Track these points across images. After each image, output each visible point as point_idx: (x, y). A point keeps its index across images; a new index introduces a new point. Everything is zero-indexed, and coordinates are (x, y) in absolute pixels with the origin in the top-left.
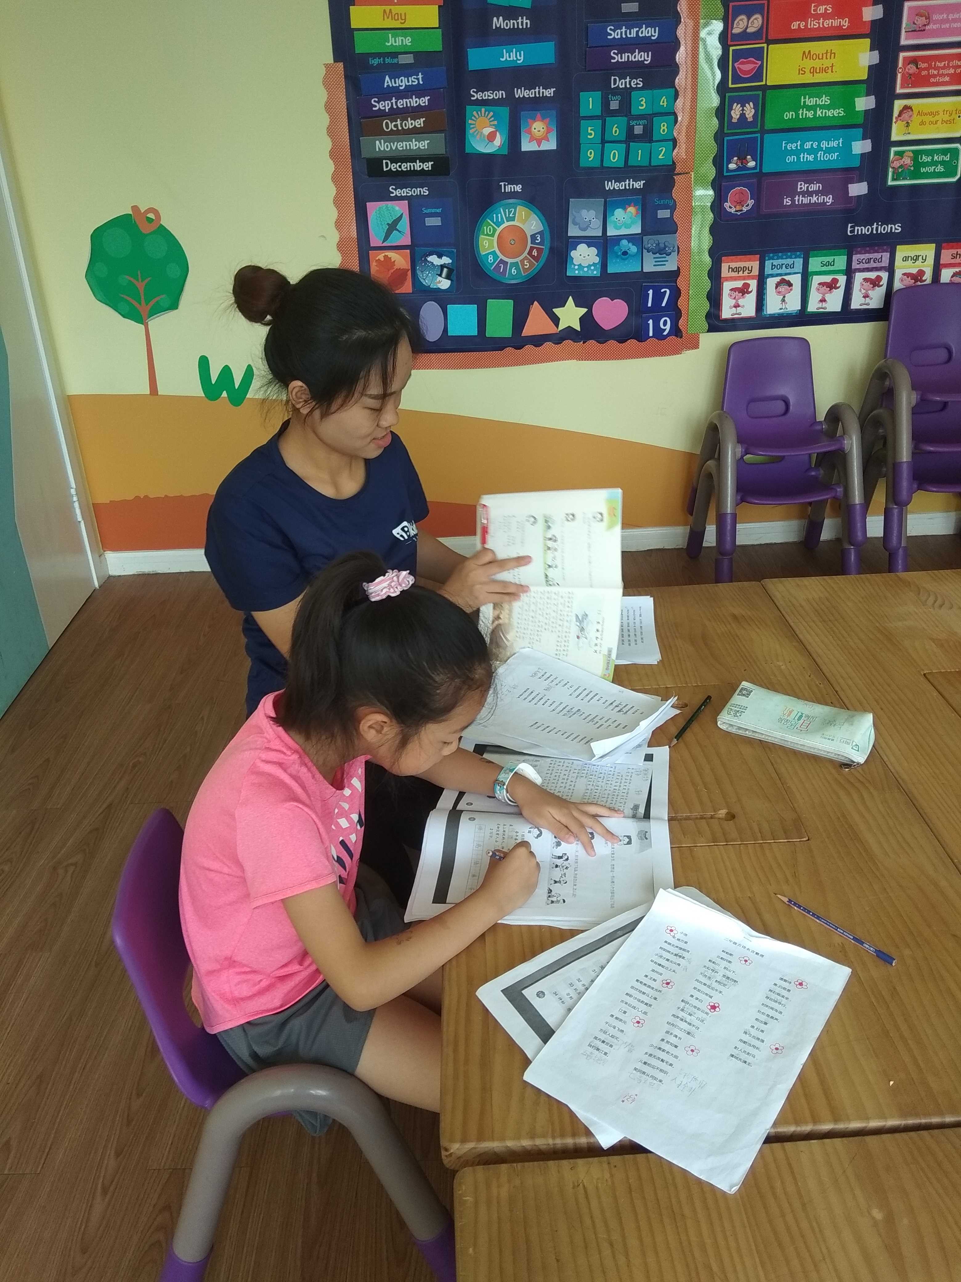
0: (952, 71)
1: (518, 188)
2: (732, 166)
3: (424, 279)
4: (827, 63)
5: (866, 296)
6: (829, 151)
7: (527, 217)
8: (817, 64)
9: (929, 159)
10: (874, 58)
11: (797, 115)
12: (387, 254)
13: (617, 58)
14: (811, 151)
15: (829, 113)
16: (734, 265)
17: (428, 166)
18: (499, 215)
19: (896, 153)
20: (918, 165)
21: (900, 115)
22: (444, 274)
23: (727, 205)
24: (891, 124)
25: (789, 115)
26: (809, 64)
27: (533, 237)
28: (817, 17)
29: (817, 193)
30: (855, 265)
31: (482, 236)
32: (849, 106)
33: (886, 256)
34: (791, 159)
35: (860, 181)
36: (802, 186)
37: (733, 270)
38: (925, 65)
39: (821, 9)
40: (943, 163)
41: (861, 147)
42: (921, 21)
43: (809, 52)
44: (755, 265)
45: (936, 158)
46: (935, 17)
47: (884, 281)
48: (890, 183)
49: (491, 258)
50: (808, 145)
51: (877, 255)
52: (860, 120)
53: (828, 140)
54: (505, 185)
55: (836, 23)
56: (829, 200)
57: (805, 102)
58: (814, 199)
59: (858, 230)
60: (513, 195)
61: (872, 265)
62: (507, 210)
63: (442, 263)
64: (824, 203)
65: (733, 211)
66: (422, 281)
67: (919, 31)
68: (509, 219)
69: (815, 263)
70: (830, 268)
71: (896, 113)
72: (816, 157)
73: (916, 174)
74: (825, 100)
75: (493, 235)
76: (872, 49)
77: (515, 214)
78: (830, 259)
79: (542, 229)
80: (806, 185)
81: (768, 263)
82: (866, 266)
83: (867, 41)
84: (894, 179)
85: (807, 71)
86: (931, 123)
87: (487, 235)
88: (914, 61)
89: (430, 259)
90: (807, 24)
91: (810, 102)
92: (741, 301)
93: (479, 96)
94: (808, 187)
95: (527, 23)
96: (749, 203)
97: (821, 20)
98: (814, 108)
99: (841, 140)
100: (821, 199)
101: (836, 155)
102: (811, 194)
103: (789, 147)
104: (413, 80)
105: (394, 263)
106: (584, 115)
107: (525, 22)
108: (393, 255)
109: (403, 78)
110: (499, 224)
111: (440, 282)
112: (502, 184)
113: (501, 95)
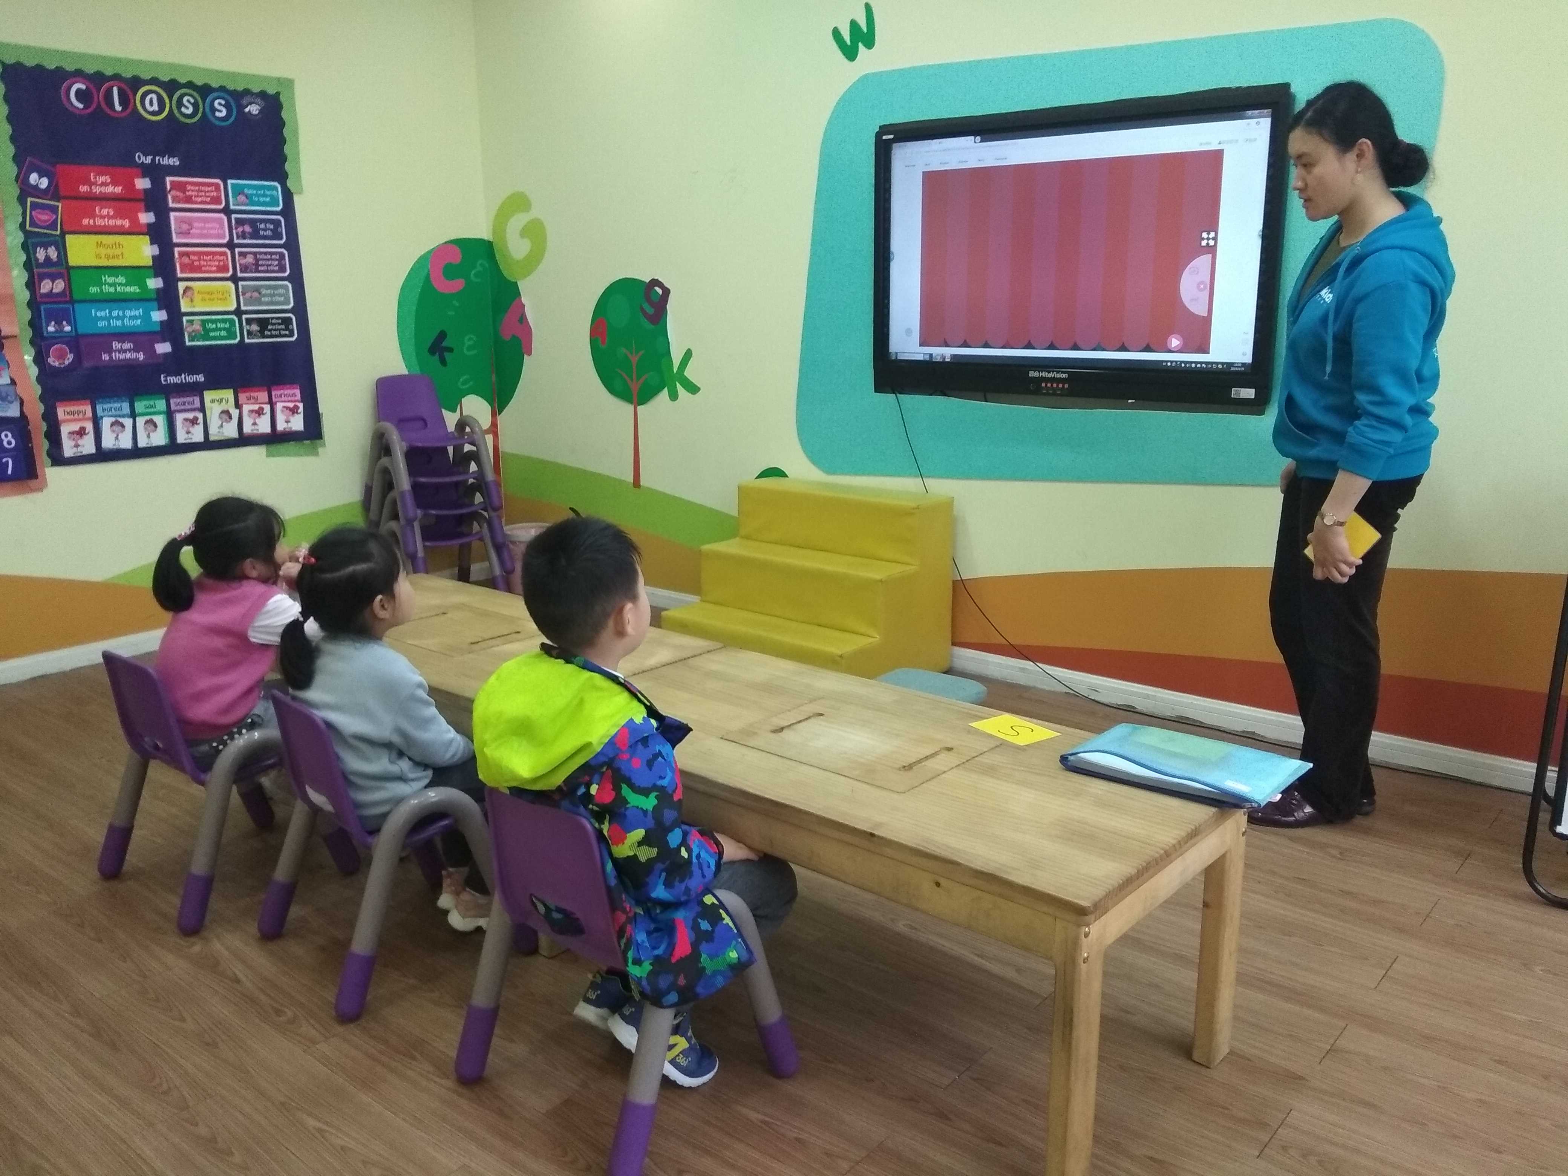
0: (217, 263)
2: (51, 329)
4: (118, 252)
5: (188, 432)
6: (132, 318)
8: (110, 252)
9: (214, 326)
10: (155, 250)
11: (101, 290)
14: (118, 318)
15: (128, 289)
16: (68, 409)
19: (188, 321)
20: (207, 331)
21: (185, 292)
23: (50, 360)
24: (179, 298)
25: (94, 290)
26: (103, 251)
28: (103, 217)
29: (130, 350)
30: (173, 407)
32: (143, 286)
33: (197, 400)
34: (101, 324)
35: (164, 341)
36: (116, 345)
37: (68, 413)
38: (196, 258)
39: (105, 212)
40: (224, 329)
41: (159, 316)
42: (185, 227)
43: (101, 242)
44: (88, 409)
45: (219, 325)
46: (196, 225)
47: (201, 420)
48: (188, 343)
50: (115, 313)
51: (190, 399)
52: (153, 296)
53: (131, 310)
55: (119, 222)
56: (141, 356)
57: (105, 280)
58: (128, 355)
59: (170, 380)
61: (187, 407)
64: (137, 359)
65: (57, 364)
67: (187, 234)
69: (140, 406)
70: (152, 410)
71: (181, 292)
72: (123, 323)
73: (206, 337)
74: (121, 279)
76: (152, 244)
78: (152, 403)
80: (120, 345)
81: (99, 408)
82: (183, 407)
83: (147, 238)
84: (189, 341)
85: (103, 256)
86: (210, 299)
88: (187, 254)
90: (94, 220)
91: (110, 280)
92: (80, 442)
94: (121, 346)
96: (70, 358)
97: (106, 220)
98: (114, 285)
99: (141, 310)
100: (134, 355)
101: (139, 321)
102: (125, 351)
103: (98, 314)
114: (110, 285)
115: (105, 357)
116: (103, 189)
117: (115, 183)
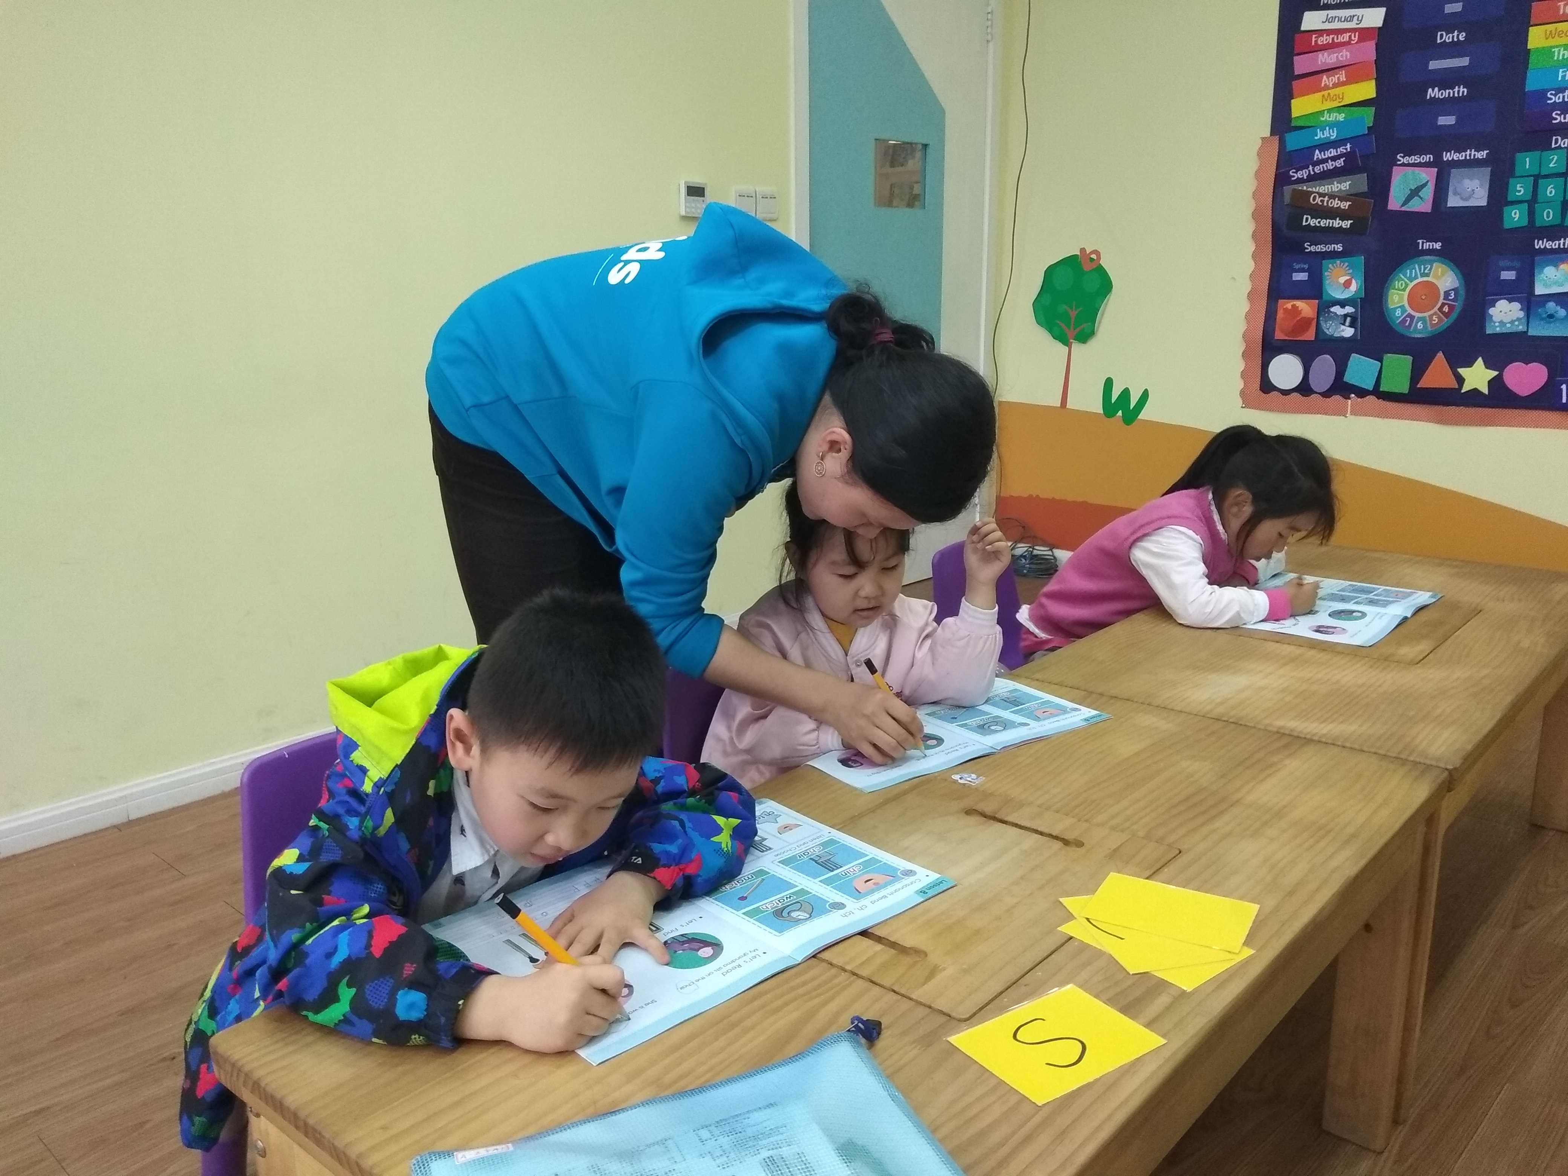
1: (1438, 246)
3: (1328, 329)
7: (1443, 274)
12: (1295, 303)
13: (1559, 118)
17: (1346, 224)
18: (1414, 271)
22: (1347, 323)
27: (1447, 294)
31: (1393, 291)
49: (1398, 313)
54: (1423, 243)
60: (1431, 252)
62: (1422, 267)
63: (1346, 313)
66: (1326, 330)
68: (1422, 275)
75: (1404, 290)
77: (1430, 269)
79: (1456, 284)
87: (1399, 290)
89: (1332, 309)
93: (1406, 160)
95: (1463, 92)
104: (1341, 150)
105: (1300, 312)
106: (1517, 174)
107: (1462, 91)
108: (1301, 304)
109: (1332, 150)
110: (1411, 280)
111: (1343, 331)
112: (1420, 241)
113: (1430, 158)
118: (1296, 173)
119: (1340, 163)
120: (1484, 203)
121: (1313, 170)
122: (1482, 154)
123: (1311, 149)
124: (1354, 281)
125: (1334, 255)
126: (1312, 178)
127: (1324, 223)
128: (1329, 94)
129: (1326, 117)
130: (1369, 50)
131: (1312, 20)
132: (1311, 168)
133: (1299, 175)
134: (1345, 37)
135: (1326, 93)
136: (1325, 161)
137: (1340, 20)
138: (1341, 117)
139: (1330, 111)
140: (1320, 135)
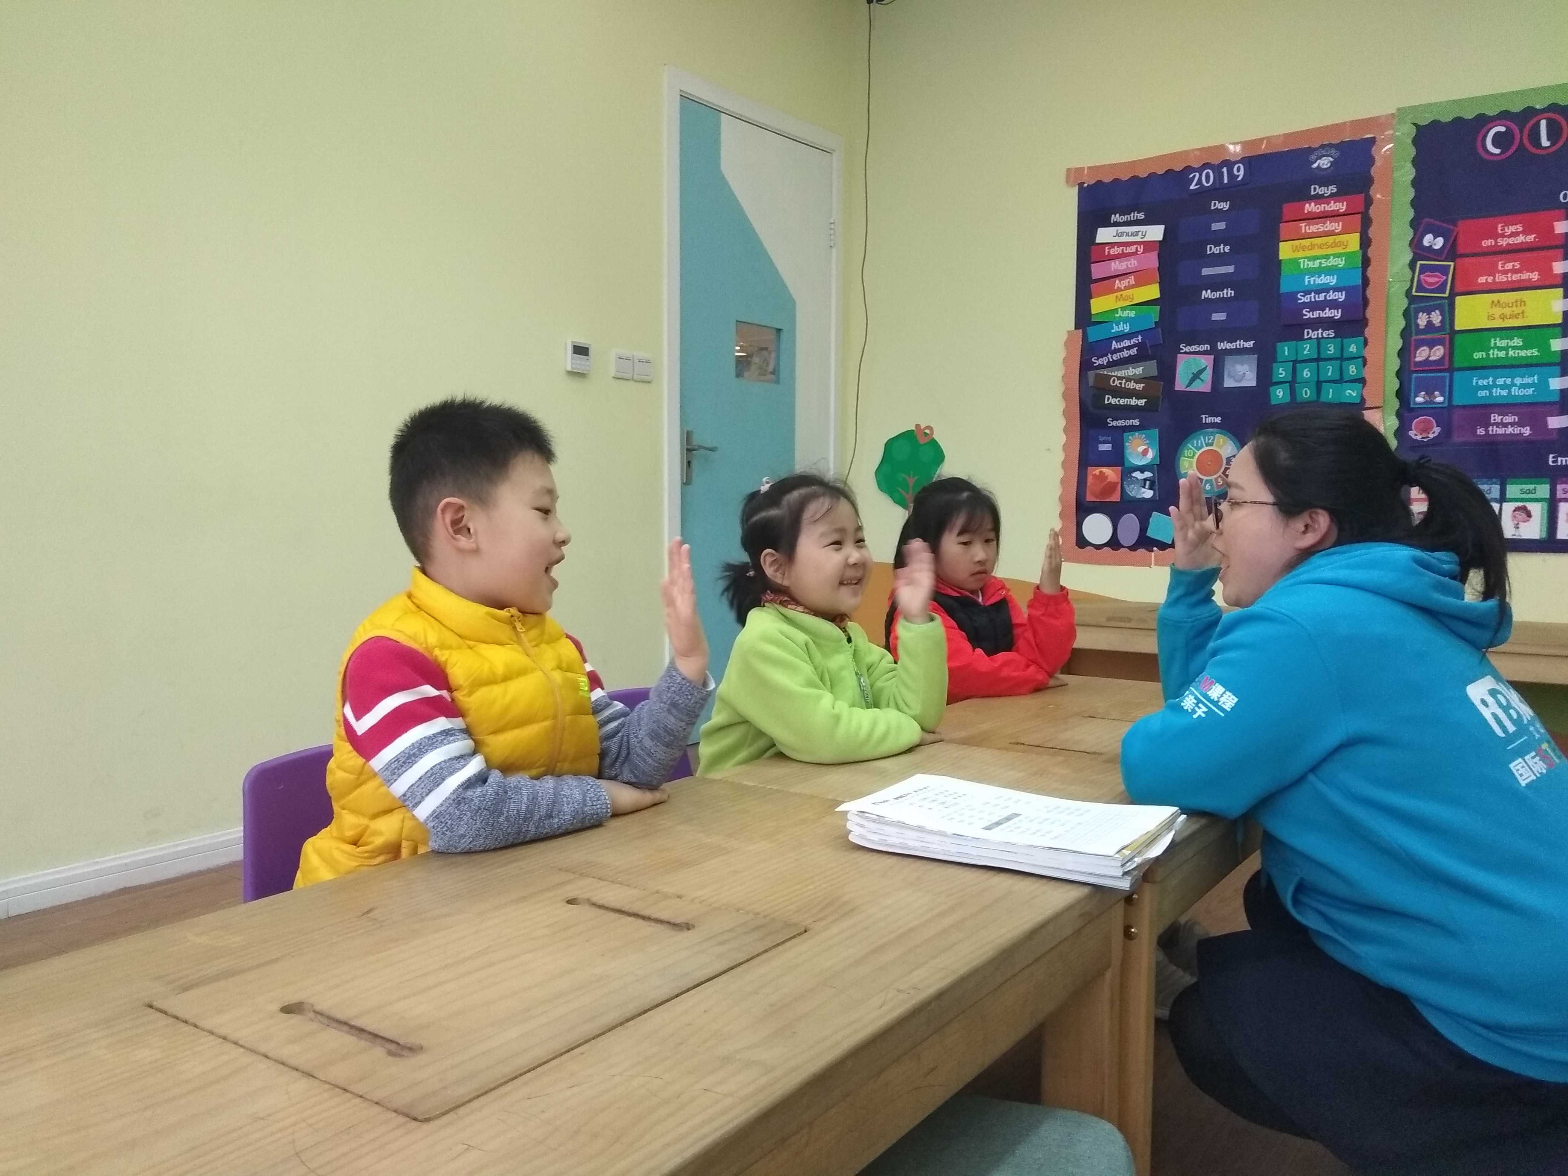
1: (1218, 420)
2: (1419, 399)
3: (1131, 492)
4: (1517, 310)
6: (1523, 386)
7: (1224, 443)
8: (1508, 311)
11: (1488, 355)
12: (1102, 470)
13: (1308, 315)
14: (1503, 387)
15: (1523, 353)
17: (1142, 402)
18: (1199, 441)
22: (1147, 487)
23: (1412, 434)
25: (1477, 355)
26: (1498, 311)
28: (1505, 272)
29: (1512, 424)
31: (1183, 458)
32: (1545, 347)
34: (1482, 393)
35: (1561, 414)
36: (1495, 418)
39: (1509, 266)
41: (1562, 382)
43: (1498, 302)
50: (1500, 381)
52: (1558, 358)
53: (1523, 377)
54: (1206, 417)
55: (1525, 276)
56: (1527, 431)
57: (1495, 344)
58: (1510, 430)
59: (1561, 460)
60: (1213, 425)
62: (1207, 437)
63: (1145, 477)
64: (1521, 434)
66: (1129, 493)
68: (1207, 445)
72: (1510, 393)
74: (1517, 342)
75: (1192, 457)
76: (1564, 298)
77: (1213, 440)
78: (1531, 487)
80: (1500, 417)
83: (1560, 291)
85: (1494, 317)
87: (1188, 457)
89: (1134, 474)
90: (1494, 278)
91: (1502, 343)
93: (1187, 349)
94: (1502, 419)
95: (1231, 293)
96: (1436, 431)
97: (1509, 275)
98: (1506, 349)
99: (1536, 377)
100: (1517, 430)
101: (1530, 391)
102: (1505, 425)
103: (1480, 383)
104: (1134, 341)
105: (1106, 477)
106: (1279, 360)
107: (1229, 293)
108: (1107, 471)
109: (1126, 341)
110: (1198, 448)
111: (1144, 493)
112: (1203, 416)
113: (1207, 347)
114: (1500, 349)
115: (1481, 431)
116: (1511, 241)
117: (1525, 232)
118: (1097, 360)
119: (1134, 352)
120: (1253, 383)
121: (1112, 357)
122: (1250, 344)
123: (1110, 340)
124: (1150, 449)
125: (1132, 428)
126: (1112, 365)
127: (1123, 401)
128: (1121, 295)
129: (1120, 313)
130: (1152, 260)
131: (1104, 235)
132: (1109, 355)
133: (1100, 362)
134: (1132, 249)
135: (1119, 294)
136: (1120, 350)
137: (1127, 235)
138: (1132, 314)
139: (1123, 309)
140: (1116, 329)
